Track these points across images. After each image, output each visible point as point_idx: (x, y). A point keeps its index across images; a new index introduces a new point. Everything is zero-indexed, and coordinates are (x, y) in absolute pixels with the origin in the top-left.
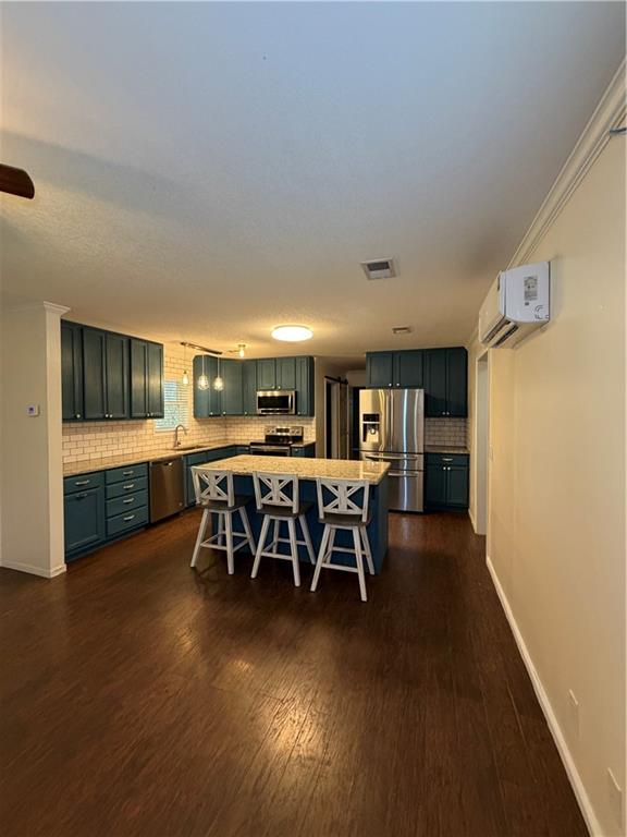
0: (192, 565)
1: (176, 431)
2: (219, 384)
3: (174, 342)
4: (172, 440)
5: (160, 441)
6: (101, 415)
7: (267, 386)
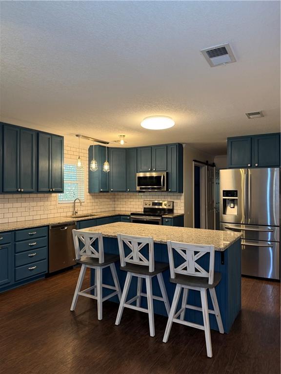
0: (72, 309)
1: (74, 203)
2: (106, 167)
3: (71, 134)
4: (71, 210)
5: (62, 210)
6: (15, 190)
7: (145, 168)
